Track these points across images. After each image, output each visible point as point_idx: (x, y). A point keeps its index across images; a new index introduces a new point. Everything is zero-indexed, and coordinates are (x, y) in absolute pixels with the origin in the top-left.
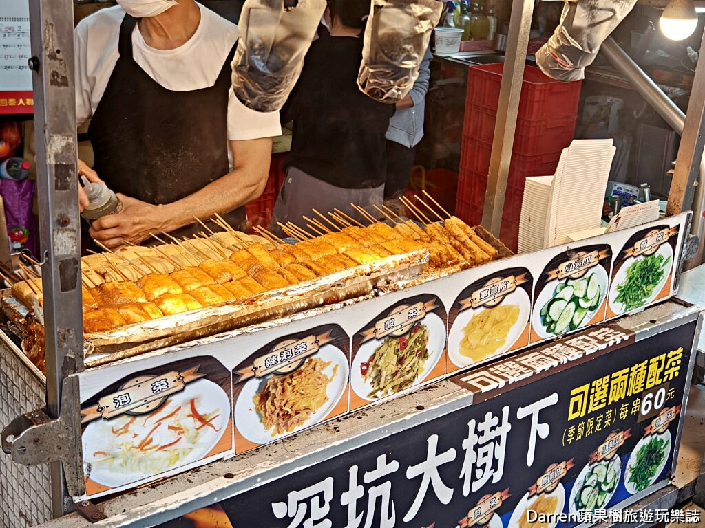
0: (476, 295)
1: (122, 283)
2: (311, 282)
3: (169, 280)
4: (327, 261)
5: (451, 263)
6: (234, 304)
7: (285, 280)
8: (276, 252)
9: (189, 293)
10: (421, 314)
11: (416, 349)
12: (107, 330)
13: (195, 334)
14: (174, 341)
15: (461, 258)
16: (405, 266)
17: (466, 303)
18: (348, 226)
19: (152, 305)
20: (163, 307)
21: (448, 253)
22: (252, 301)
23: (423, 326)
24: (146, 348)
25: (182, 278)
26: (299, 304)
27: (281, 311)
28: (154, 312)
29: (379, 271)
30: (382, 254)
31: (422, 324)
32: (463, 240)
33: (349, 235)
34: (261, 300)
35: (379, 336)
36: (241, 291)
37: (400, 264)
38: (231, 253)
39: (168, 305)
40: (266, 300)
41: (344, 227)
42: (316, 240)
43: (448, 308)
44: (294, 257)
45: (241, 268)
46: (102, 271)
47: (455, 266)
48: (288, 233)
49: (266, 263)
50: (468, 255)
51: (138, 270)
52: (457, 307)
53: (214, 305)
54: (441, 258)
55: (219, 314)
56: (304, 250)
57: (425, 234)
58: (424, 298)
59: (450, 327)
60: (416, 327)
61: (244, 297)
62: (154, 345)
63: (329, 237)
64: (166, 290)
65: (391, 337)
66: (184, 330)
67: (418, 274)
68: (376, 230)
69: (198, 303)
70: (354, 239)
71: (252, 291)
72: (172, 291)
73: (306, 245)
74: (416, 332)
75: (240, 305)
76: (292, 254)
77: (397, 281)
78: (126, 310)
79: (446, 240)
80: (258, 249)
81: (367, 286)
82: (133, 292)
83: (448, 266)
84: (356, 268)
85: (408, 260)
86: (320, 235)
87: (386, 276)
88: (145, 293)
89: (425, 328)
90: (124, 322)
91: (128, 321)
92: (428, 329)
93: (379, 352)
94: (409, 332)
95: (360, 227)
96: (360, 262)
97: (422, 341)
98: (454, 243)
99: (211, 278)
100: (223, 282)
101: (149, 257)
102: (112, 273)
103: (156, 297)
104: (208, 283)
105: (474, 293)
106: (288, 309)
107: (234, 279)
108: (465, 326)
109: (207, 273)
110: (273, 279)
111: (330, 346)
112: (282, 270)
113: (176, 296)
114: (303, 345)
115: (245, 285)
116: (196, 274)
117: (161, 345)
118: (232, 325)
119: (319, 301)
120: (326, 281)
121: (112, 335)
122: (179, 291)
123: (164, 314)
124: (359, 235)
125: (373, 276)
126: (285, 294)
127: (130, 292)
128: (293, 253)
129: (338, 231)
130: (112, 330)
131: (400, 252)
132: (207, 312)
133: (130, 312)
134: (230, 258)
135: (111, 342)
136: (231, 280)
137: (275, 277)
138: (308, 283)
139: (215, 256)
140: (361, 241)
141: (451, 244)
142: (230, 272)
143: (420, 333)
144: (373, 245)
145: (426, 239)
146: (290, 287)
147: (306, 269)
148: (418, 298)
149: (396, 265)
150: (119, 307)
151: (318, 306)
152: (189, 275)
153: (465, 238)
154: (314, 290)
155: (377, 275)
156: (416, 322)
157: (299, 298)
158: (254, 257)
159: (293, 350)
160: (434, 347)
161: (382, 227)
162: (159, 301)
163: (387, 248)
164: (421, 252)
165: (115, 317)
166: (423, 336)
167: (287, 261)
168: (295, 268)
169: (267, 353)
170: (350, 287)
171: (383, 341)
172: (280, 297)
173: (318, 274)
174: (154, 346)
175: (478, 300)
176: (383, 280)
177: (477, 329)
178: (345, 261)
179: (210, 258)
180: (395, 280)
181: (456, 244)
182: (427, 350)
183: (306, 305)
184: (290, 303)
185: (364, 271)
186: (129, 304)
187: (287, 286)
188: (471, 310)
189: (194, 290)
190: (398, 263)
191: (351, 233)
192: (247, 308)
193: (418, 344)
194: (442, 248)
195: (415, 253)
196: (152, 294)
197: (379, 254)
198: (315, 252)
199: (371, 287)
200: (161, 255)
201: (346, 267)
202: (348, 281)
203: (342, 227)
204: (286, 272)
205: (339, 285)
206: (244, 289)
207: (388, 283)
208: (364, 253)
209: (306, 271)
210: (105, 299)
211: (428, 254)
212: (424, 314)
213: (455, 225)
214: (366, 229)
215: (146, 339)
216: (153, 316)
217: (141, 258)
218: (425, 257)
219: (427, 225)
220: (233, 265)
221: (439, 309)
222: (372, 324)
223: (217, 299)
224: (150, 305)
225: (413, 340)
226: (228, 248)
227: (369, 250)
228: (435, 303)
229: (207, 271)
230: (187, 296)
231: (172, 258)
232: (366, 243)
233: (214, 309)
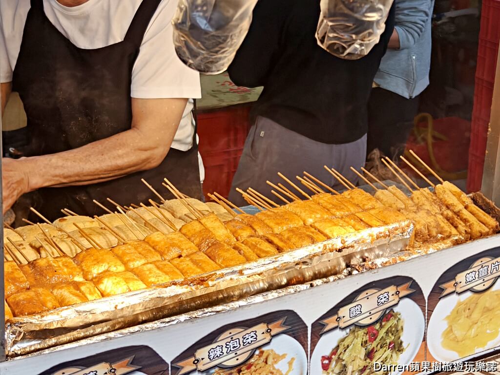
0: (461, 277)
1: (57, 259)
2: (273, 258)
3: (110, 257)
4: (291, 234)
5: (441, 237)
6: (182, 284)
7: (242, 257)
8: (233, 223)
9: (132, 271)
10: (393, 300)
11: (388, 341)
12: (38, 313)
13: (137, 319)
14: (113, 326)
15: (454, 231)
16: (384, 241)
17: (449, 287)
18: (319, 192)
19: (90, 285)
20: (102, 287)
21: (438, 225)
22: (202, 281)
23: (397, 314)
24: (82, 334)
25: (124, 254)
26: (257, 285)
27: (237, 293)
28: (91, 293)
29: (352, 247)
30: (358, 227)
31: (395, 311)
32: (457, 210)
33: (319, 204)
34: (212, 280)
35: (342, 325)
36: (191, 268)
37: (377, 238)
38: (183, 223)
39: (107, 284)
40: (219, 280)
41: (314, 194)
42: (281, 209)
43: (426, 293)
44: (253, 229)
45: (193, 242)
46: (38, 245)
47: (445, 241)
48: (249, 201)
49: (220, 237)
50: (462, 227)
51: (77, 244)
52: (438, 292)
53: (160, 286)
54: (429, 231)
55: (165, 296)
56: (266, 221)
57: (410, 202)
58: (397, 281)
59: (429, 315)
60: (388, 315)
61: (194, 276)
62: (90, 331)
63: (295, 207)
64: (106, 268)
65: (358, 326)
66: (125, 313)
67: (401, 251)
68: (351, 197)
69: (141, 282)
70: (324, 208)
71: (203, 269)
72: (113, 269)
73: (268, 216)
74: (388, 320)
75: (189, 285)
76: (251, 226)
77: (375, 258)
78: (60, 291)
79: (436, 209)
80: (212, 219)
81: (339, 264)
82: (70, 270)
83: (437, 241)
84: (325, 243)
85: (387, 233)
86: (285, 203)
87: (362, 252)
88: (83, 270)
89: (399, 316)
90: (58, 305)
91: (62, 303)
92: (403, 316)
93: (343, 343)
94: (379, 321)
95: (333, 194)
96: (330, 235)
97: (396, 331)
98: (445, 213)
99: (157, 253)
100: (169, 259)
101: (90, 229)
102: (47, 247)
103: (94, 275)
104: (154, 259)
105: (459, 275)
106: (244, 291)
107: (184, 255)
108: (449, 314)
109: (153, 248)
110: (227, 255)
111: (284, 336)
112: (239, 244)
113: (117, 274)
114: (252, 334)
115: (195, 263)
116: (140, 249)
117: (98, 330)
118: (181, 308)
119: (282, 281)
120: (288, 257)
121: (43, 319)
122: (121, 268)
123: (103, 295)
124: (330, 203)
125: (346, 252)
126: (241, 272)
127: (66, 270)
128: (253, 225)
129: (306, 199)
130: (44, 314)
131: (378, 224)
132: (151, 293)
133: (65, 293)
134: (180, 230)
135: (43, 327)
136: (180, 256)
137: (230, 252)
138: (267, 261)
139: (164, 228)
140: (334, 210)
141: (442, 214)
142: (179, 247)
143: (392, 322)
144: (347, 216)
145: (412, 208)
146: (247, 266)
147: (267, 244)
148: (389, 281)
149: (373, 240)
150: (53, 287)
151: (281, 287)
152: (133, 250)
153: (460, 207)
154: (275, 268)
155: (350, 251)
156: (387, 308)
157: (258, 277)
158: (207, 229)
159: (241, 340)
160: (410, 338)
161: (358, 194)
162: (97, 281)
163: (363, 219)
164: (404, 224)
165: (48, 298)
166: (396, 326)
167: (245, 234)
168: (254, 243)
169: (211, 343)
170: (319, 266)
171: (348, 330)
172: (234, 277)
173: (280, 250)
174: (92, 331)
175: (463, 283)
176: (358, 257)
177: (463, 317)
178: (312, 234)
179: (158, 231)
180: (373, 257)
181: (448, 214)
182: (401, 343)
183: (266, 286)
184: (247, 283)
185: (335, 247)
186: (64, 283)
187: (244, 263)
188: (455, 295)
189: (137, 268)
190: (375, 237)
191: (321, 201)
192: (197, 289)
193: (390, 335)
194: (430, 220)
195: (396, 225)
196: (90, 272)
197: (354, 227)
198: (278, 224)
199: (343, 265)
200: (103, 226)
201: (313, 241)
202: (316, 258)
203: (311, 193)
204: (244, 248)
205: (304, 263)
206: (194, 267)
207: (364, 260)
208: (335, 225)
209: (266, 246)
210: (38, 277)
211: (412, 226)
212: (397, 299)
213: (448, 192)
214: (339, 196)
215: (81, 324)
216: (90, 297)
217: (81, 231)
218: (409, 231)
219: (415, 192)
220: (183, 238)
221: (415, 294)
222: (334, 311)
223: (163, 279)
224: (88, 285)
225: (384, 330)
226: (180, 218)
227: (341, 222)
228: (411, 287)
229: (153, 245)
230: (130, 275)
231: (115, 230)
232: (338, 213)
233: (159, 289)
